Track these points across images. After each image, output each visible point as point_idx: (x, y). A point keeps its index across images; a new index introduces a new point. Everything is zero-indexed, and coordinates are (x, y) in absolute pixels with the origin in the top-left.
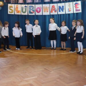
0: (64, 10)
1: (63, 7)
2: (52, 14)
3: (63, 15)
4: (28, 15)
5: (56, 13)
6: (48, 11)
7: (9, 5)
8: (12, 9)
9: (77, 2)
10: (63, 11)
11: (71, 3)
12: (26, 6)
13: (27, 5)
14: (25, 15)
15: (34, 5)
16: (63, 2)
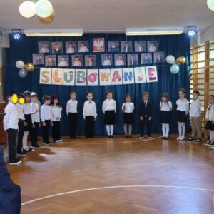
0: (133, 79)
1: (131, 73)
2: (113, 83)
3: (131, 85)
4: (75, 86)
5: (120, 83)
6: (108, 80)
7: (42, 70)
8: (47, 77)
9: (151, 67)
10: (130, 80)
11: (143, 68)
12: (71, 72)
13: (73, 70)
14: (70, 86)
15: (84, 70)
16: (131, 66)
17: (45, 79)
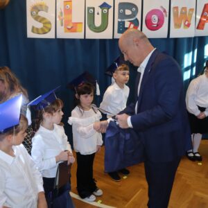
6: (188, 25)
8: (44, 19)
17: (39, 25)
